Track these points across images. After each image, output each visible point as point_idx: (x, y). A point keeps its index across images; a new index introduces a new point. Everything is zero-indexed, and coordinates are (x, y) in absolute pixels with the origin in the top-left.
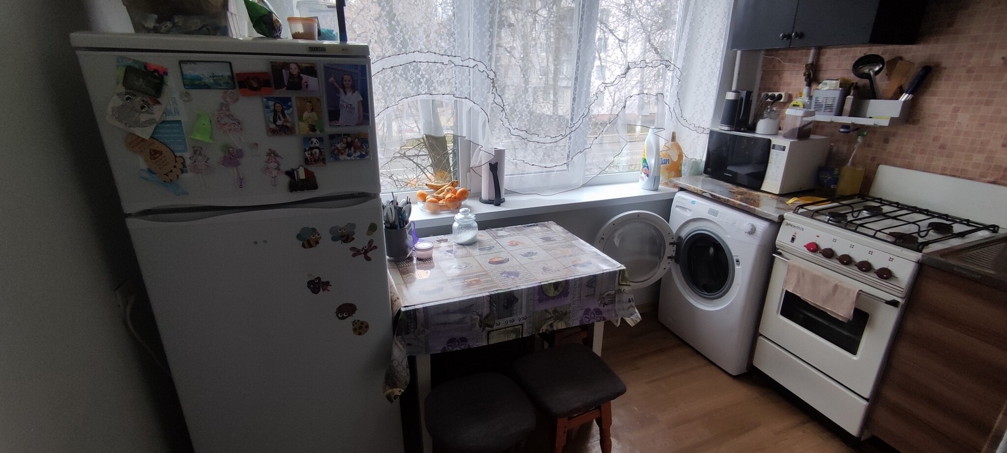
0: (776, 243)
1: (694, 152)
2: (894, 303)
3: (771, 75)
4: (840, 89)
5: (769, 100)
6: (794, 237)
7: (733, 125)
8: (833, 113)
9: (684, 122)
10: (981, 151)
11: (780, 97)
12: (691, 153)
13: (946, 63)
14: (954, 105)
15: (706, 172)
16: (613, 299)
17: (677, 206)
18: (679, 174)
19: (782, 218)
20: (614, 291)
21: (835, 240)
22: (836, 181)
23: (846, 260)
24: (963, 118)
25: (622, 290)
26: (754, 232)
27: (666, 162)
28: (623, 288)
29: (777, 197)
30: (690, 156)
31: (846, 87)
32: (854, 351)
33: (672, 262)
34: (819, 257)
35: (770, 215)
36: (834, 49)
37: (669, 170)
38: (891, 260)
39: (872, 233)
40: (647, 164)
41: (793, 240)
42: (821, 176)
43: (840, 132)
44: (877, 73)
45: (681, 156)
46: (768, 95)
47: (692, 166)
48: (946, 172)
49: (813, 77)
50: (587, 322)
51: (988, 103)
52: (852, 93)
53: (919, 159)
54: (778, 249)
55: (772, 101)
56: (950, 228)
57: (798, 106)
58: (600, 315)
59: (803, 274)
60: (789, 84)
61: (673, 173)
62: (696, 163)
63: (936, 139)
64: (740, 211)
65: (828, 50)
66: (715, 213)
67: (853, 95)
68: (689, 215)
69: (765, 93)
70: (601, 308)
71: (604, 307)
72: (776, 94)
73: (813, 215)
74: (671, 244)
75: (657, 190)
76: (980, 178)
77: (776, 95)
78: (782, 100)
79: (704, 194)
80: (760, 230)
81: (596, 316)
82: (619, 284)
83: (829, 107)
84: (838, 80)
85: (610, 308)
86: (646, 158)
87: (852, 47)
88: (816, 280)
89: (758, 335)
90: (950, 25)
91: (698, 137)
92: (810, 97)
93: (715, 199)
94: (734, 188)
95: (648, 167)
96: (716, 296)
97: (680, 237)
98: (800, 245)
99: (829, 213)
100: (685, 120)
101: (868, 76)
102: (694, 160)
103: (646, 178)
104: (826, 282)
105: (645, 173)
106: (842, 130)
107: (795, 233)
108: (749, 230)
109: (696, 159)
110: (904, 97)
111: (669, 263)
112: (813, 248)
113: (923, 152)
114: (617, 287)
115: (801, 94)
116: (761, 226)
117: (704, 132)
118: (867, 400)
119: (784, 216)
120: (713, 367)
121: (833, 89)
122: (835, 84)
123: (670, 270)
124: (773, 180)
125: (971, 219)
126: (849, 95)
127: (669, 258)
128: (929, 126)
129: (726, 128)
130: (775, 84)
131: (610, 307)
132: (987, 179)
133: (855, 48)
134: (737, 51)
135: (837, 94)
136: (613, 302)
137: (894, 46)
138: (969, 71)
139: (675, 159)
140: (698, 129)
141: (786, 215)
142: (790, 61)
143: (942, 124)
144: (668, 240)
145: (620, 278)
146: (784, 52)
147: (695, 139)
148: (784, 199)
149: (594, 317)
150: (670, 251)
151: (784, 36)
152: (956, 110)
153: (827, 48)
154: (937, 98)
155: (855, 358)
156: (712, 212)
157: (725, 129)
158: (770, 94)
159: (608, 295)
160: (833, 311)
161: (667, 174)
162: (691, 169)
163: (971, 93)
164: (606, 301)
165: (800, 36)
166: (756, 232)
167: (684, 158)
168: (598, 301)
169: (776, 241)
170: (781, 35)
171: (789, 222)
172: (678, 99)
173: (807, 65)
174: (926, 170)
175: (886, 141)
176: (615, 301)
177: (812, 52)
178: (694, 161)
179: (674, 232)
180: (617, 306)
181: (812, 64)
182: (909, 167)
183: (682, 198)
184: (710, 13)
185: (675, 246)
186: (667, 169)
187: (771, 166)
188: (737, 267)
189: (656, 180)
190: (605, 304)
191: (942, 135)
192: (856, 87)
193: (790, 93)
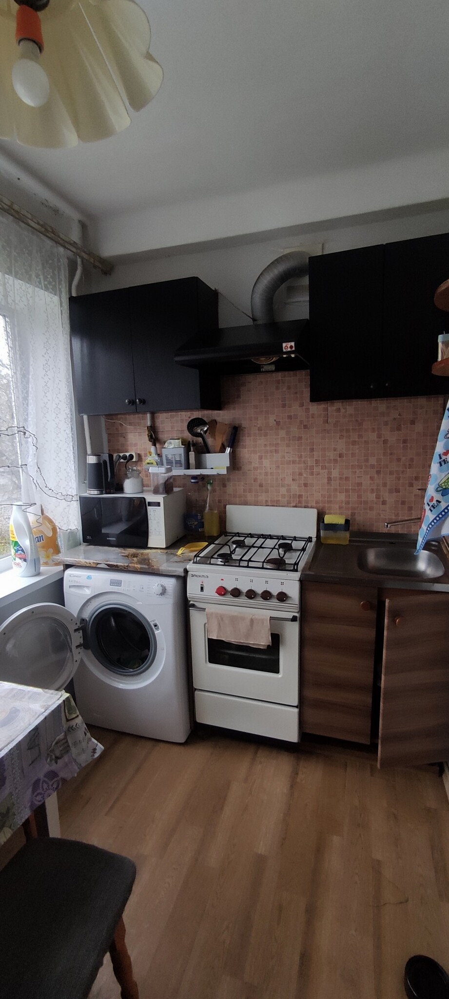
0: (188, 597)
1: (67, 522)
2: (294, 619)
3: (116, 437)
4: (183, 446)
5: (122, 460)
6: (202, 586)
7: (103, 488)
8: (183, 467)
9: (50, 492)
10: (283, 486)
11: (131, 457)
12: (65, 524)
13: (245, 424)
14: (258, 454)
15: (85, 540)
16: (66, 745)
17: (70, 587)
18: (57, 551)
19: (186, 571)
20: (63, 734)
21: (237, 580)
22: (202, 525)
23: (251, 594)
24: (266, 463)
25: (74, 726)
26: (165, 592)
27: (39, 539)
28: (73, 723)
29: (165, 551)
30: (64, 528)
31: (187, 446)
32: (277, 671)
33: (81, 650)
34: (229, 598)
35: (176, 571)
36: (165, 414)
37: (45, 547)
38: (282, 584)
39: (260, 565)
40: (21, 547)
41: (202, 589)
42: (189, 523)
43: (192, 482)
44: (206, 432)
45: (54, 529)
46: (120, 456)
47: (69, 537)
48: (268, 504)
49: (155, 438)
50: (39, 801)
51: (276, 451)
52: (192, 450)
53: (250, 497)
54: (190, 601)
55: (126, 461)
56: (290, 545)
57: (152, 463)
58: (56, 779)
59: (222, 619)
60: (136, 445)
61: (51, 550)
62: (72, 534)
63: (255, 480)
64: (145, 575)
65: (160, 414)
66: (118, 583)
67: (194, 451)
68: (88, 593)
69: (116, 454)
70: (54, 767)
71: (56, 763)
72: (128, 454)
73: (207, 560)
74: (76, 630)
75: (38, 574)
76: (287, 505)
77: (128, 456)
78: (134, 460)
79: (99, 566)
80: (171, 589)
81: (51, 784)
82: (68, 720)
83: (178, 463)
84: (179, 439)
85: (66, 760)
86: (17, 540)
87: (179, 412)
88: (234, 620)
89: (194, 690)
90: (239, 396)
91: (68, 506)
92: (159, 455)
93: (112, 568)
94: (124, 551)
95: (23, 550)
96: (143, 668)
97: (83, 620)
98: (210, 592)
99: (218, 555)
100: (50, 489)
101: (199, 435)
102: (69, 530)
103: (24, 564)
104: (243, 619)
105: (20, 559)
106: (193, 481)
107: (202, 582)
108: (161, 591)
109: (71, 529)
110: (228, 450)
111: (79, 653)
112: (222, 591)
113: (250, 491)
114: (65, 726)
115: (150, 454)
116: (171, 584)
117: (74, 499)
118: (297, 707)
119: (187, 568)
120: (162, 745)
121: (177, 447)
122: (178, 442)
123: (82, 660)
124: (157, 535)
125: (297, 536)
126: (190, 451)
127: (77, 647)
128: (249, 470)
129: (96, 492)
130: (123, 445)
131: (66, 758)
132: (292, 505)
133: (181, 413)
134: (83, 416)
135: (181, 451)
136: (67, 750)
137: (208, 411)
138: (260, 429)
139: (50, 534)
140: (66, 497)
141: (188, 567)
142: (130, 424)
143: (255, 469)
144: (72, 628)
145: (67, 711)
146: (123, 416)
147: (65, 508)
148: (172, 551)
149: (48, 786)
150: (77, 638)
151: (130, 402)
152: (261, 458)
153: (158, 413)
154: (247, 449)
155: (280, 676)
156: (114, 583)
157: (94, 493)
158: (121, 455)
159: (57, 743)
160: (255, 643)
161: (45, 552)
162: (69, 540)
163: (265, 445)
164: (58, 753)
165: (143, 402)
166: (167, 591)
167: (58, 530)
168: (46, 760)
169: (188, 595)
170: (127, 401)
171: (194, 573)
172: (39, 468)
173: (148, 427)
174: (256, 504)
175: (224, 486)
176: (68, 746)
177: (148, 416)
178: (70, 532)
179: (76, 616)
180: (74, 751)
181: (151, 426)
182: (246, 503)
183: (74, 576)
184: (53, 378)
185: (81, 631)
186: (43, 547)
187: (152, 522)
188: (156, 632)
189: (36, 563)
190: (57, 758)
191: (258, 477)
192: (194, 445)
193: (138, 452)
